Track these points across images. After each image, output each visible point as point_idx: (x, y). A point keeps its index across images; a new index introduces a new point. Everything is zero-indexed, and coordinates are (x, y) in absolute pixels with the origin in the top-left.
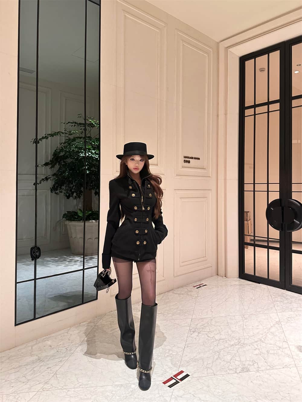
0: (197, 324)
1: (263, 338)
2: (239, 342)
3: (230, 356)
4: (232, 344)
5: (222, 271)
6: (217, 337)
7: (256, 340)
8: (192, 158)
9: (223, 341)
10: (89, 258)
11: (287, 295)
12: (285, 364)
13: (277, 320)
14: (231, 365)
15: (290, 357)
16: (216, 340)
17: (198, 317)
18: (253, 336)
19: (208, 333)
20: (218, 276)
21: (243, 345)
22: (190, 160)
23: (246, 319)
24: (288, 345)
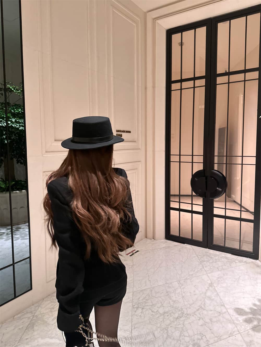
0: (139, 298)
1: (203, 305)
2: (182, 313)
3: (177, 331)
4: (176, 317)
5: (150, 234)
6: (161, 311)
7: (197, 308)
9: (167, 314)
11: (210, 254)
12: (229, 332)
13: (209, 282)
14: (181, 343)
15: (231, 322)
16: (161, 315)
17: (138, 289)
18: (193, 303)
19: (151, 307)
20: (146, 239)
21: (187, 316)
22: (122, 133)
23: (182, 285)
24: (226, 309)
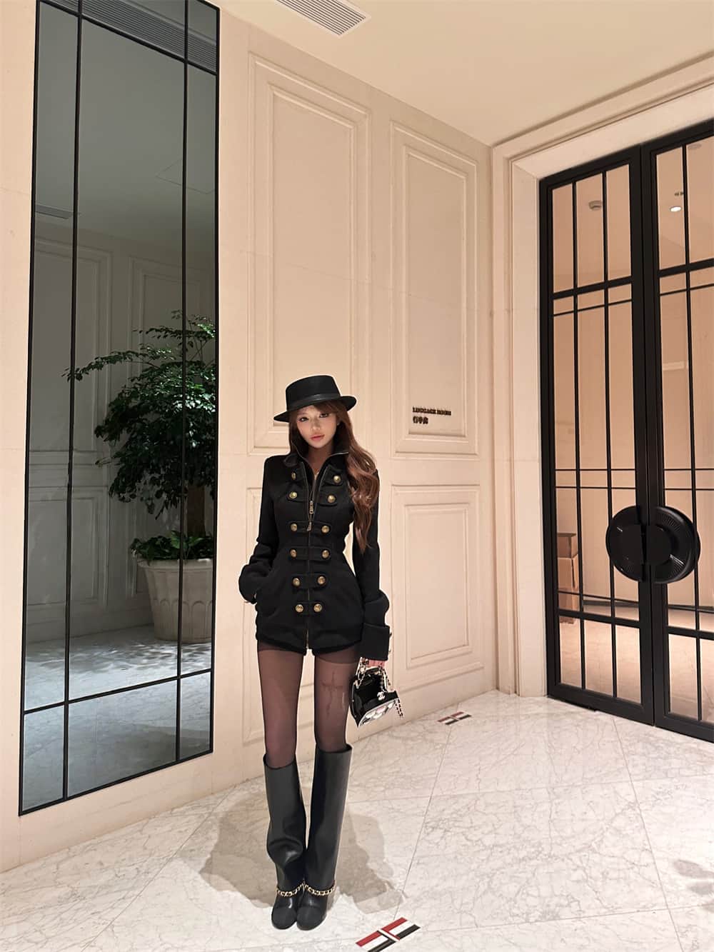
0: (444, 810)
1: (596, 843)
2: (538, 851)
3: (515, 884)
4: (521, 856)
5: (506, 680)
6: (488, 841)
7: (578, 847)
8: (432, 412)
9: (500, 849)
10: (197, 650)
11: (658, 739)
12: (643, 904)
13: (631, 799)
14: (517, 905)
15: (654, 885)
16: (486, 848)
17: (444, 793)
18: (573, 837)
19: (467, 830)
20: (497, 691)
21: (546, 859)
22: (429, 416)
23: (558, 797)
24: (654, 858)
